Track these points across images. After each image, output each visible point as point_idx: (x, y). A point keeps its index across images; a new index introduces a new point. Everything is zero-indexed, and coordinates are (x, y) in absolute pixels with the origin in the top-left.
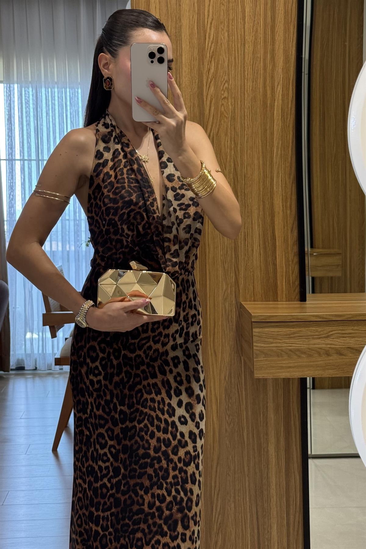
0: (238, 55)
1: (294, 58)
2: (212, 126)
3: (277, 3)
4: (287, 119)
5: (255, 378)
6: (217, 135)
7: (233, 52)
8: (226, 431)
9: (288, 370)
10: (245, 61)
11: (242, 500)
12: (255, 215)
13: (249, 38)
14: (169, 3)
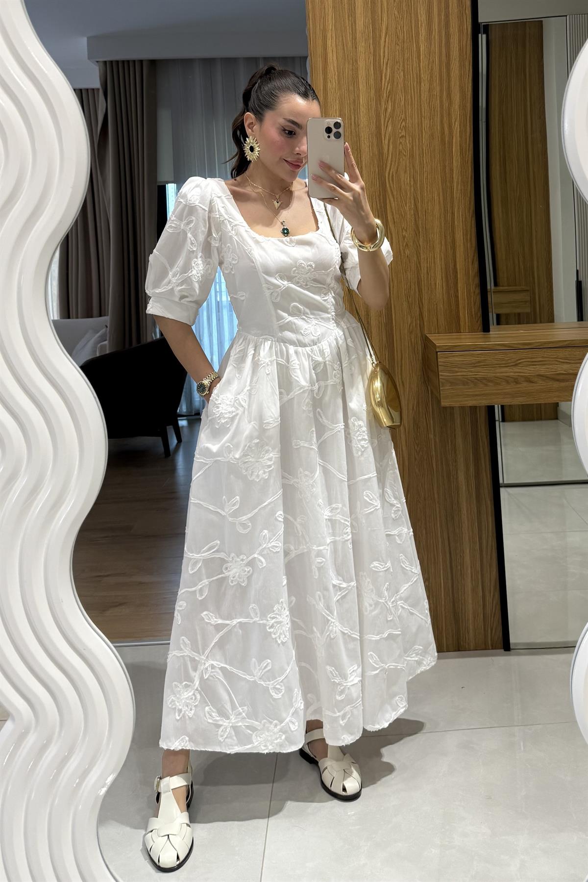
0: (414, 94)
1: (470, 95)
2: (391, 164)
3: (451, 40)
4: (465, 155)
5: (442, 406)
6: (397, 173)
7: (410, 91)
8: (415, 459)
9: (476, 398)
10: (421, 101)
11: (433, 526)
12: (438, 250)
13: (425, 76)
14: (345, 45)
